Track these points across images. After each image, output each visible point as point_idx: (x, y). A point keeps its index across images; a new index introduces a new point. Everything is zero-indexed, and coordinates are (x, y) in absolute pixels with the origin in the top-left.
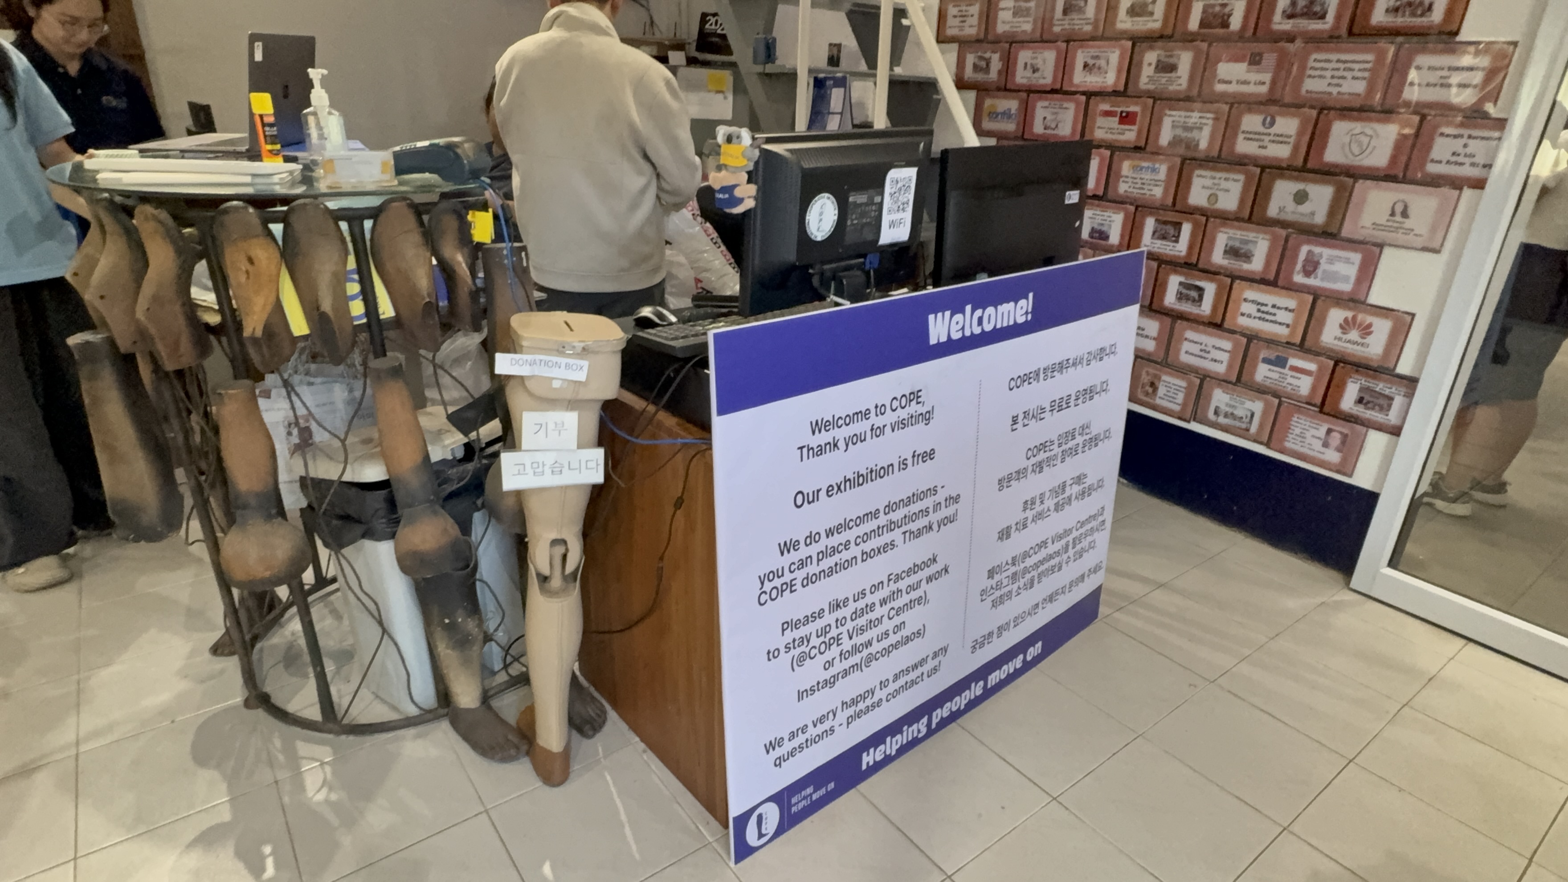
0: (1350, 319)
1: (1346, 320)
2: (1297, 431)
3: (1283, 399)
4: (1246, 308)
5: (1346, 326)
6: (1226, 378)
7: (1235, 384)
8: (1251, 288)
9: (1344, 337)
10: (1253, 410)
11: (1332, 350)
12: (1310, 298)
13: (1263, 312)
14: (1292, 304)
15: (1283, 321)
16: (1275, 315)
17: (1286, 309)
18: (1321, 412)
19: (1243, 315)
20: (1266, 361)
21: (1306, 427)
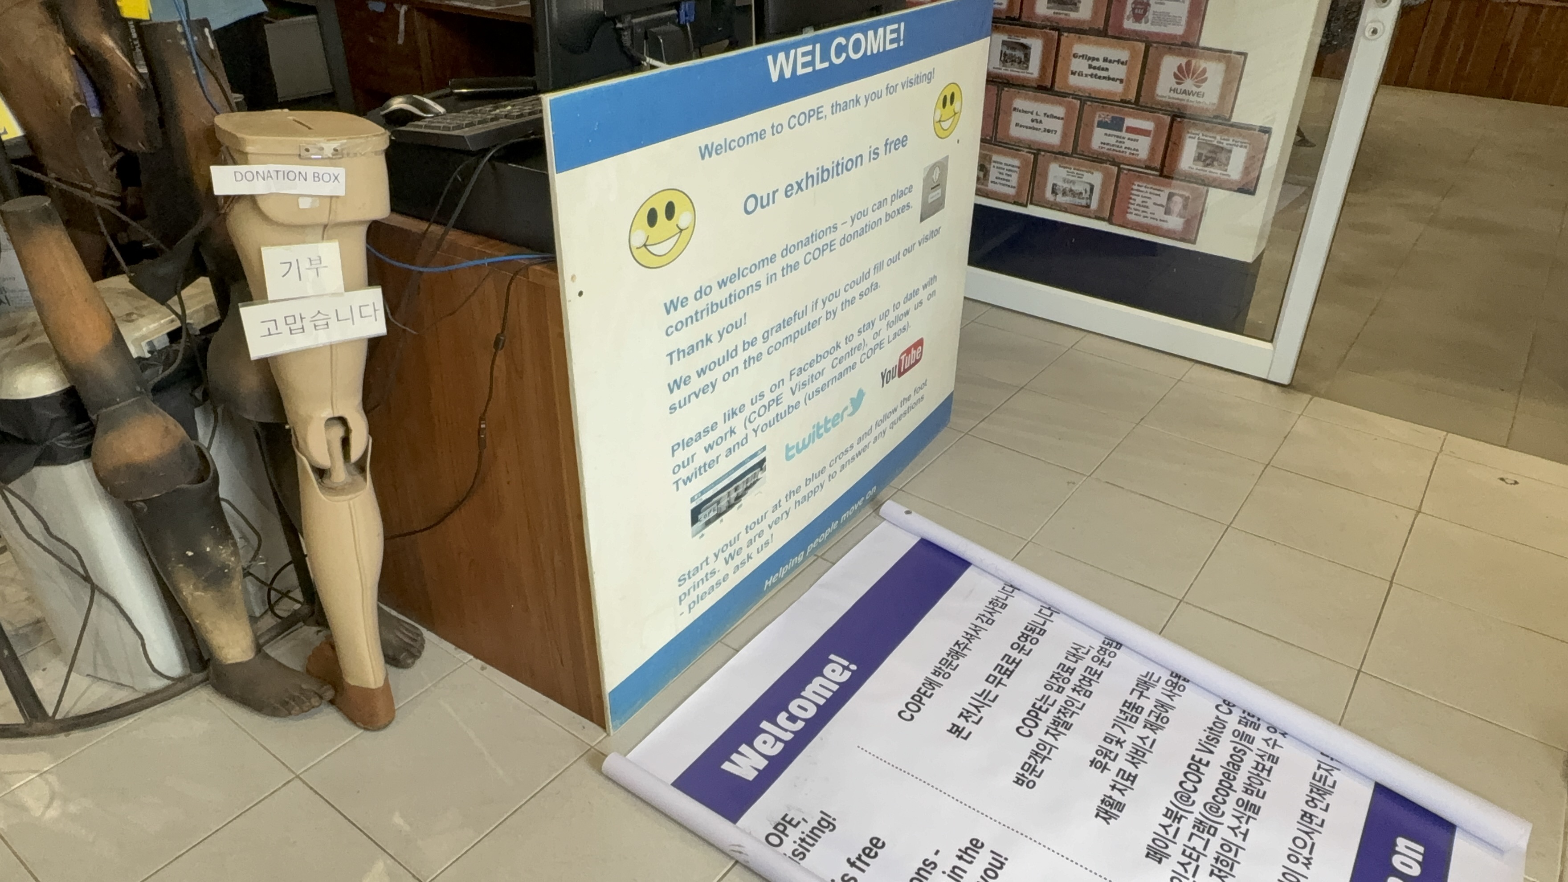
0: (1184, 65)
1: (1180, 68)
2: (1139, 200)
3: (1122, 166)
4: (1077, 65)
5: (1181, 74)
6: (1061, 150)
7: (1071, 156)
8: (1080, 40)
9: (1179, 87)
10: (1092, 183)
11: (1168, 104)
12: (1142, 46)
13: (1095, 68)
14: (1124, 55)
15: (1116, 77)
16: (1107, 69)
17: (1118, 61)
18: (1161, 175)
19: (1073, 73)
20: (1101, 125)
21: (1148, 195)
